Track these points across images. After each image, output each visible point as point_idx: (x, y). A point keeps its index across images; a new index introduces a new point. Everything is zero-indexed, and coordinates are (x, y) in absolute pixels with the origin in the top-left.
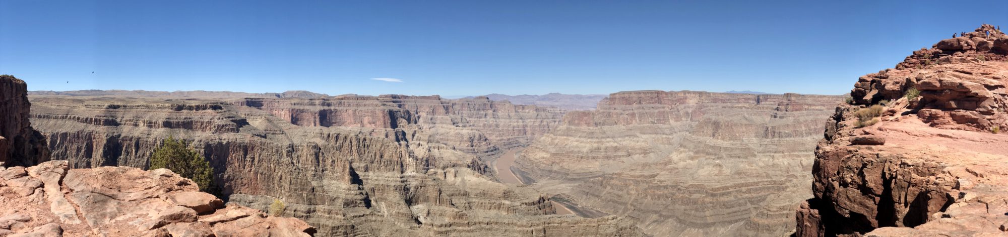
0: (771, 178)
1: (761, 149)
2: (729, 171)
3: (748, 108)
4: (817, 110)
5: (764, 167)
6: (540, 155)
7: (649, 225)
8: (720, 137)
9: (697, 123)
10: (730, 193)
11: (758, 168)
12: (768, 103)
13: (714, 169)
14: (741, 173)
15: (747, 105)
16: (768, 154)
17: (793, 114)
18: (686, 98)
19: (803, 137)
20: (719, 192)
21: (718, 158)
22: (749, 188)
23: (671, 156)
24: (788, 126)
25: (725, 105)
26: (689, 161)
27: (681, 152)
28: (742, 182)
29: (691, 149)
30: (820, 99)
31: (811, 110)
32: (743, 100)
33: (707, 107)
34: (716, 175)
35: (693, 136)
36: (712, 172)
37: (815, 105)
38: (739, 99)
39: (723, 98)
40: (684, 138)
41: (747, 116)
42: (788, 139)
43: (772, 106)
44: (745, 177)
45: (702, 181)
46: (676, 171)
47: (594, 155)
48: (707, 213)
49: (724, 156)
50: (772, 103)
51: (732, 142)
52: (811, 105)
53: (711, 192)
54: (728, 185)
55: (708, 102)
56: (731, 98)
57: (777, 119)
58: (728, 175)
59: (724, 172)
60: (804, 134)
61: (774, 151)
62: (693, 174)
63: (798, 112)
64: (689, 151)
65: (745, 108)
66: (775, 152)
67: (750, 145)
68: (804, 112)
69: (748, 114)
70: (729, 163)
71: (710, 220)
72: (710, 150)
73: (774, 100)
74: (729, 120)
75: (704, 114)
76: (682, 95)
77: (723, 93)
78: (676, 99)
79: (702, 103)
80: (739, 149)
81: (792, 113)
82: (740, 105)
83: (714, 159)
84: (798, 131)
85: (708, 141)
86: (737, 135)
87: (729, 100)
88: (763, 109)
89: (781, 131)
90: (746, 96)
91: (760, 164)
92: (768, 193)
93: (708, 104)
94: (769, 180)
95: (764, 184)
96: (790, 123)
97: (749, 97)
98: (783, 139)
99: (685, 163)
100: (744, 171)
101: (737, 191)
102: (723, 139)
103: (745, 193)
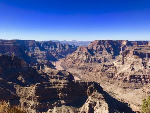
6: (70, 60)
7: (105, 85)
9: (124, 51)
27: (117, 62)
41: (144, 50)
46: (115, 68)
47: (87, 61)
48: (126, 84)
62: (121, 70)
71: (127, 86)
75: (126, 48)
76: (119, 42)
85: (127, 58)
102: (133, 58)
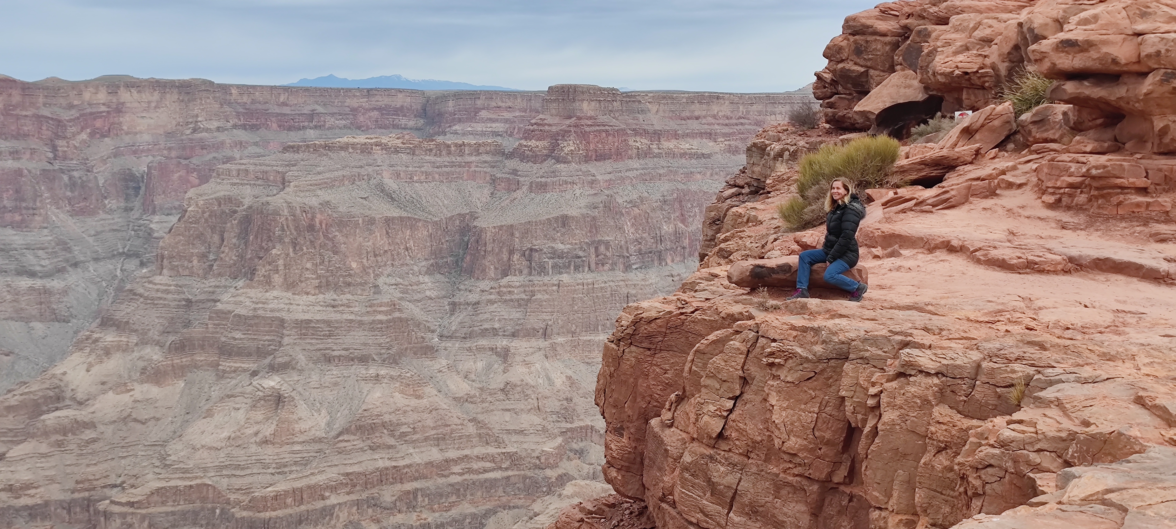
0: (499, 443)
1: (455, 322)
2: (322, 419)
3: (396, 151)
4: (683, 155)
5: (468, 399)
8: (277, 279)
9: (174, 219)
10: (328, 512)
11: (443, 403)
12: (479, 127)
13: (259, 415)
14: (373, 428)
15: (390, 138)
16: (483, 342)
17: (587, 173)
18: (119, 109)
19: (628, 268)
20: (280, 513)
21: (273, 369)
22: (409, 486)
23: (58, 371)
24: (564, 221)
25: (294, 138)
26: (146, 387)
27: (107, 352)
28: (381, 464)
29: (154, 334)
30: (698, 109)
31: (659, 156)
32: (375, 114)
33: (219, 146)
34: (265, 442)
35: (158, 279)
36: (250, 431)
37: (676, 136)
38: (354, 111)
39: (286, 110)
40: (119, 289)
41: (390, 184)
42: (565, 278)
43: (499, 140)
44: (392, 441)
45: (205, 470)
46: (89, 434)
49: (301, 358)
50: (499, 127)
51: (330, 296)
52: (657, 135)
53: (245, 514)
54: (320, 479)
55: (218, 129)
56: (320, 109)
57: (518, 194)
58: (320, 440)
59: (303, 426)
60: (633, 259)
61: (510, 329)
62: (164, 443)
63: (608, 165)
64: (143, 342)
65: (384, 147)
66: (514, 335)
67: (411, 306)
68: (635, 164)
69: (397, 175)
70: (321, 387)
72: (238, 335)
73: (507, 115)
74: (314, 202)
75: (204, 179)
76: (102, 96)
77: (286, 89)
78: (74, 113)
79: (194, 131)
80: (361, 323)
81: (584, 167)
82: (361, 139)
83: (254, 374)
84: (607, 244)
85: (225, 297)
86: (354, 265)
87: (312, 116)
88: (462, 154)
89: (537, 243)
90: (383, 101)
91: (452, 387)
92: (488, 506)
93: (222, 137)
94: (491, 450)
95: (470, 471)
96: (573, 212)
97: (400, 101)
98: (546, 279)
99: (126, 398)
100: (387, 418)
101: (358, 503)
102: (290, 285)
103: (392, 509)
